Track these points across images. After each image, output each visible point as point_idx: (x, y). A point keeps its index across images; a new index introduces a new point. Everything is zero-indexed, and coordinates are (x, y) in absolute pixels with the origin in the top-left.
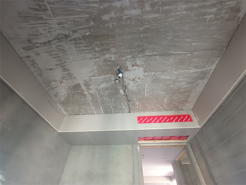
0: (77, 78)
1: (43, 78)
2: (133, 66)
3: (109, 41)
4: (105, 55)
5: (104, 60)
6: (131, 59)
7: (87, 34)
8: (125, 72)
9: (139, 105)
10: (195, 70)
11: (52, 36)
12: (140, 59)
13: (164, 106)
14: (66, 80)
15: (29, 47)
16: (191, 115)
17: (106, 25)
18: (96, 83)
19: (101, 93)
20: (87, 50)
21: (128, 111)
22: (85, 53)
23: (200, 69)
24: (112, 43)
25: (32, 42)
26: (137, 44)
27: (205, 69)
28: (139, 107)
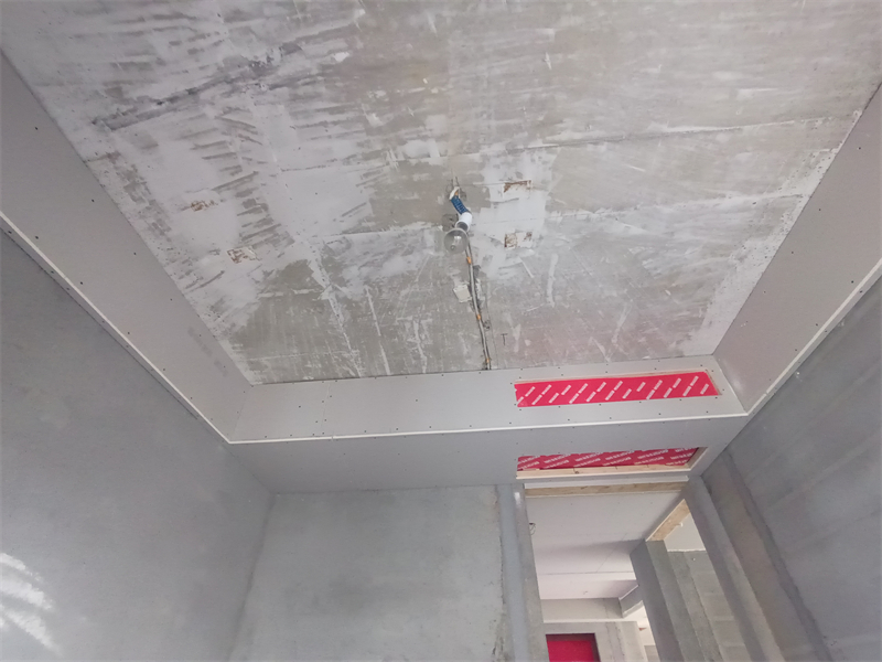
0: (295, 237)
1: (169, 240)
2: (508, 186)
3: (423, 84)
4: (403, 142)
5: (399, 162)
6: (503, 159)
7: (341, 57)
8: (479, 211)
9: (522, 339)
10: (738, 199)
11: (202, 68)
12: (536, 157)
13: (614, 341)
14: (254, 247)
15: (114, 117)
16: (710, 374)
17: (413, 21)
18: (368, 258)
19: (384, 296)
20: (335, 123)
21: (480, 365)
22: (330, 137)
23: (761, 192)
24: (434, 95)
25: (126, 96)
26: (527, 96)
27: (777, 194)
28: (523, 347)
